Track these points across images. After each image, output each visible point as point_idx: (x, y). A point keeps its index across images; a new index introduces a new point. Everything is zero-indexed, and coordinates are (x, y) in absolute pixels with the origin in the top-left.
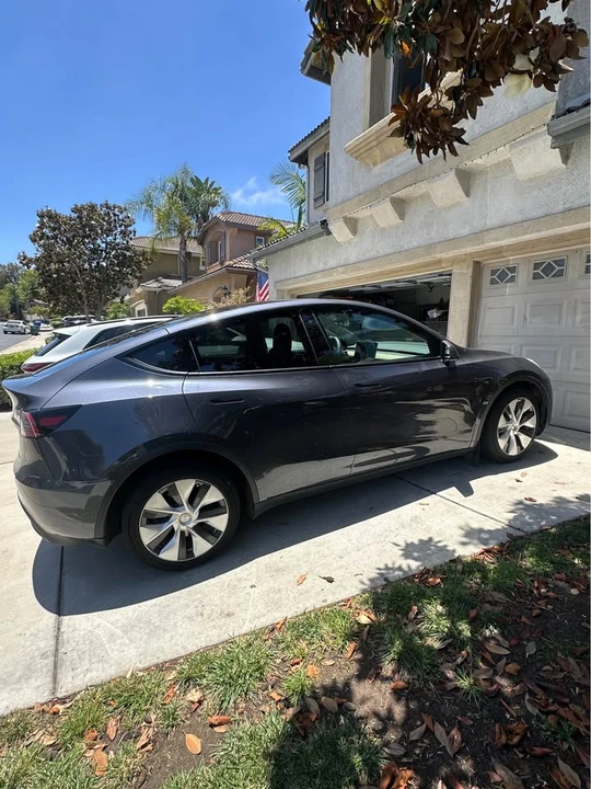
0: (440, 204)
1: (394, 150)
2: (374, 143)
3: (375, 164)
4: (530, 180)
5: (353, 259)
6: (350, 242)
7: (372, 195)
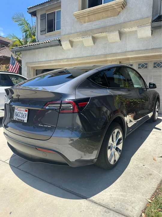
0: (110, 41)
1: (94, 19)
2: (87, 15)
3: (85, 22)
4: (141, 38)
5: (71, 57)
6: (69, 50)
7: (84, 34)
